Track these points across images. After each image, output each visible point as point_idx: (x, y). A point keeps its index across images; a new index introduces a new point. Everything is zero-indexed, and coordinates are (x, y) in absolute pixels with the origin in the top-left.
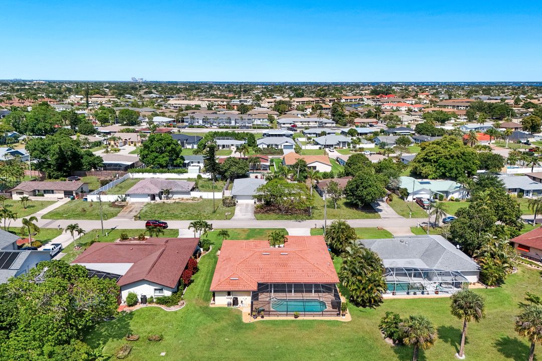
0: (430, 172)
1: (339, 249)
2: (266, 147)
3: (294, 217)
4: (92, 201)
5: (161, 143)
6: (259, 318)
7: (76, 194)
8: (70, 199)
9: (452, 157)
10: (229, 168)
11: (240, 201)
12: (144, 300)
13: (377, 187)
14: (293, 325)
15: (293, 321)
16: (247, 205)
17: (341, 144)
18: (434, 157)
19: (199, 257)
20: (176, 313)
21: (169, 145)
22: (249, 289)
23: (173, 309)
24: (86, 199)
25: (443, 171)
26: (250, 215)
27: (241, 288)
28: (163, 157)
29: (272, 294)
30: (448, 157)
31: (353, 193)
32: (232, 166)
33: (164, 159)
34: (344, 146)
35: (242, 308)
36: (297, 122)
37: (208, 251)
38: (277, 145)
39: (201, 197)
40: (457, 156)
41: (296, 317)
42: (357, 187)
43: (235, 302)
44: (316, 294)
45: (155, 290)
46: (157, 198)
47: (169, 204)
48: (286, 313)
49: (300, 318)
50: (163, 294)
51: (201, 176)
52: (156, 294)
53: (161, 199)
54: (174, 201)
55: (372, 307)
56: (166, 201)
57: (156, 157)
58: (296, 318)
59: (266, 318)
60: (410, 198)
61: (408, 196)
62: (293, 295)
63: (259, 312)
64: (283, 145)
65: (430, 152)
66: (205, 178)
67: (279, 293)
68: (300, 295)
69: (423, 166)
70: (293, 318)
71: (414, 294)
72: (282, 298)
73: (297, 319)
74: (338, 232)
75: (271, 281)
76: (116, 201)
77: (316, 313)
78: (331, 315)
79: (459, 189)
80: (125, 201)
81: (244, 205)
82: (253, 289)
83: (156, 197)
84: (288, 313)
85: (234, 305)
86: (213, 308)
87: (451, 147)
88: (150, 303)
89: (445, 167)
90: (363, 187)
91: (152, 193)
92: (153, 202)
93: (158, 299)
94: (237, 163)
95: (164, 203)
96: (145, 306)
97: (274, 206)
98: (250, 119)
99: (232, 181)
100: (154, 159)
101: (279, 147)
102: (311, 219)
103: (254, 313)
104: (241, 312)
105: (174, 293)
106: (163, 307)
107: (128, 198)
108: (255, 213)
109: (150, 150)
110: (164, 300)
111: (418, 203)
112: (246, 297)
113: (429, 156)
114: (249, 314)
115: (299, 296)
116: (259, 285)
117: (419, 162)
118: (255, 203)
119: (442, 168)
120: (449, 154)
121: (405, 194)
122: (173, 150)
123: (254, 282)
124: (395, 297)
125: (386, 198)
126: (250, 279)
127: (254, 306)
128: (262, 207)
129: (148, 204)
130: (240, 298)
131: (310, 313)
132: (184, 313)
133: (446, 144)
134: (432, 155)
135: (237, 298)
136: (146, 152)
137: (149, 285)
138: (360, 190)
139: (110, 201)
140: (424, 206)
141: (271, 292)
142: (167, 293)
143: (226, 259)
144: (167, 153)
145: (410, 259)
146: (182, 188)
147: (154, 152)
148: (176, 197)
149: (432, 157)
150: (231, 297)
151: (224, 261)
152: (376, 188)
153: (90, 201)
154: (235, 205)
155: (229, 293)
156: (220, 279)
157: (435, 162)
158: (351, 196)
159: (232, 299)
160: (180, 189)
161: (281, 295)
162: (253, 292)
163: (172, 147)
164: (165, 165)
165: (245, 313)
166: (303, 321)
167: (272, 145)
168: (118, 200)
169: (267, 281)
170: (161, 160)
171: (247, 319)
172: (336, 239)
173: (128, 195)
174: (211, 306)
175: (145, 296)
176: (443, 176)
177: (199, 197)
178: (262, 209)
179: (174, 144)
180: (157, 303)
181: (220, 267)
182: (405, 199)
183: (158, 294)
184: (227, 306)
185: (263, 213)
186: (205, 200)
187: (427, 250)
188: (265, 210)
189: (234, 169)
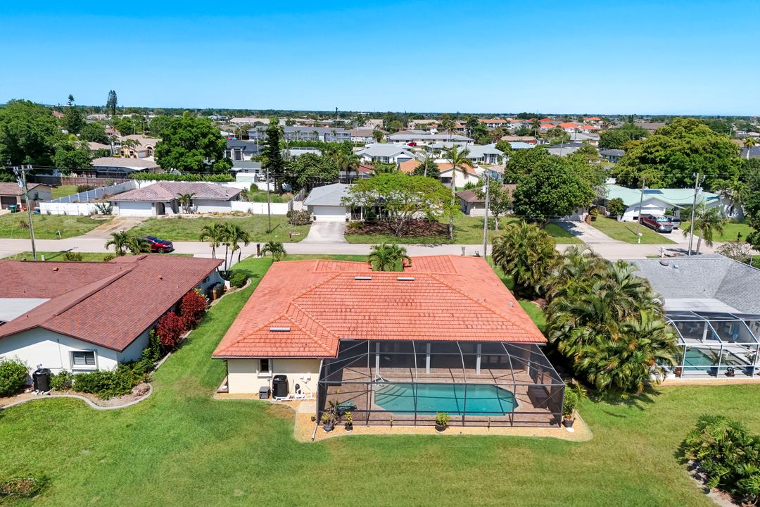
0: (653, 180)
1: (524, 282)
2: (370, 160)
3: (419, 241)
4: (49, 214)
5: (191, 132)
6: (340, 431)
7: (23, 201)
8: (10, 211)
9: (696, 151)
10: (303, 170)
11: (320, 218)
12: (44, 380)
13: (578, 184)
14: (432, 449)
15: (433, 438)
16: (333, 224)
17: (488, 158)
18: (661, 154)
19: (218, 297)
20: (117, 413)
21: (204, 135)
22: (315, 354)
23: (116, 403)
24: (39, 211)
25: (679, 175)
26: (338, 236)
27: (294, 351)
28: (194, 155)
29: (377, 371)
30: (688, 151)
31: (530, 199)
32: (309, 166)
33: (196, 158)
34: (492, 161)
35: (297, 404)
36: (417, 140)
37: (241, 286)
38: (387, 158)
39: (249, 211)
40: (704, 149)
41: (441, 426)
42: (539, 187)
43: (280, 387)
44: (486, 373)
45: (76, 354)
46: (168, 210)
47: (190, 221)
48: (412, 416)
49: (452, 431)
50: (94, 367)
51: (257, 187)
52: (76, 367)
53: (175, 212)
54: (199, 216)
55: (635, 403)
56: (184, 216)
57: (182, 155)
58: (440, 429)
59: (359, 430)
60: (629, 216)
61: (624, 212)
62: (428, 374)
63: (340, 414)
64: (396, 158)
65: (654, 146)
66: (263, 191)
67: (394, 369)
68: (445, 372)
69: (639, 170)
70: (432, 431)
71: (728, 374)
72: (402, 380)
73: (442, 433)
74: (521, 245)
75: (374, 338)
76: (92, 214)
77: (493, 417)
78: (534, 423)
79: (717, 200)
80: (110, 214)
81: (327, 225)
82: (326, 354)
83: (166, 209)
84: (419, 416)
85: (275, 394)
86: (220, 403)
87: (691, 136)
88: (58, 389)
89: (682, 169)
90: (550, 185)
91: (159, 200)
92: (160, 217)
93: (81, 378)
94: (318, 161)
95: (180, 217)
96: (43, 395)
97: (381, 225)
98: (347, 134)
99: (309, 190)
100: (178, 158)
101: (391, 161)
102: (452, 243)
103: (326, 417)
104: (294, 412)
105: (127, 364)
106: (90, 400)
107: (115, 209)
108: (347, 234)
109: (173, 142)
110: (92, 381)
111: (643, 224)
112: (308, 375)
113: (652, 153)
114: (313, 419)
115: (445, 375)
116: (343, 344)
117: (632, 164)
118: (347, 220)
119: (677, 170)
120: (689, 146)
121: (617, 209)
122: (212, 143)
123: (330, 337)
124: (682, 380)
125: (585, 214)
126: (320, 331)
127: (328, 398)
128: (359, 226)
129: (151, 219)
130: (293, 378)
131: (477, 417)
132: (141, 414)
133: (680, 133)
134: (657, 151)
135: (285, 377)
136: (165, 147)
137: (58, 341)
138: (545, 192)
139: (82, 215)
140: (659, 226)
141: (373, 365)
142: (106, 364)
143: (270, 292)
144: (202, 150)
145: (694, 300)
146: (217, 193)
147: (178, 146)
148: (204, 210)
149: (657, 154)
150: (270, 374)
151: (265, 295)
152: (577, 186)
153: (45, 213)
154: (310, 223)
155: (264, 365)
156: (243, 332)
157: (662, 162)
158: (527, 204)
159: (271, 381)
160: (211, 196)
161: (399, 374)
162: (326, 360)
163: (209, 139)
164: (196, 167)
165: (304, 414)
166: (461, 438)
167: (379, 157)
168: (97, 213)
169: (364, 337)
170: (189, 160)
171: (306, 430)
172: (516, 260)
173: (116, 203)
174: (217, 397)
175: (46, 370)
176: (680, 184)
177: (245, 211)
178: (360, 228)
179: (213, 134)
180: (79, 390)
181: (253, 308)
182: (619, 218)
183: (82, 366)
184: (257, 398)
185: (362, 234)
186: (258, 216)
187: (725, 282)
188: (365, 230)
189: (311, 171)
